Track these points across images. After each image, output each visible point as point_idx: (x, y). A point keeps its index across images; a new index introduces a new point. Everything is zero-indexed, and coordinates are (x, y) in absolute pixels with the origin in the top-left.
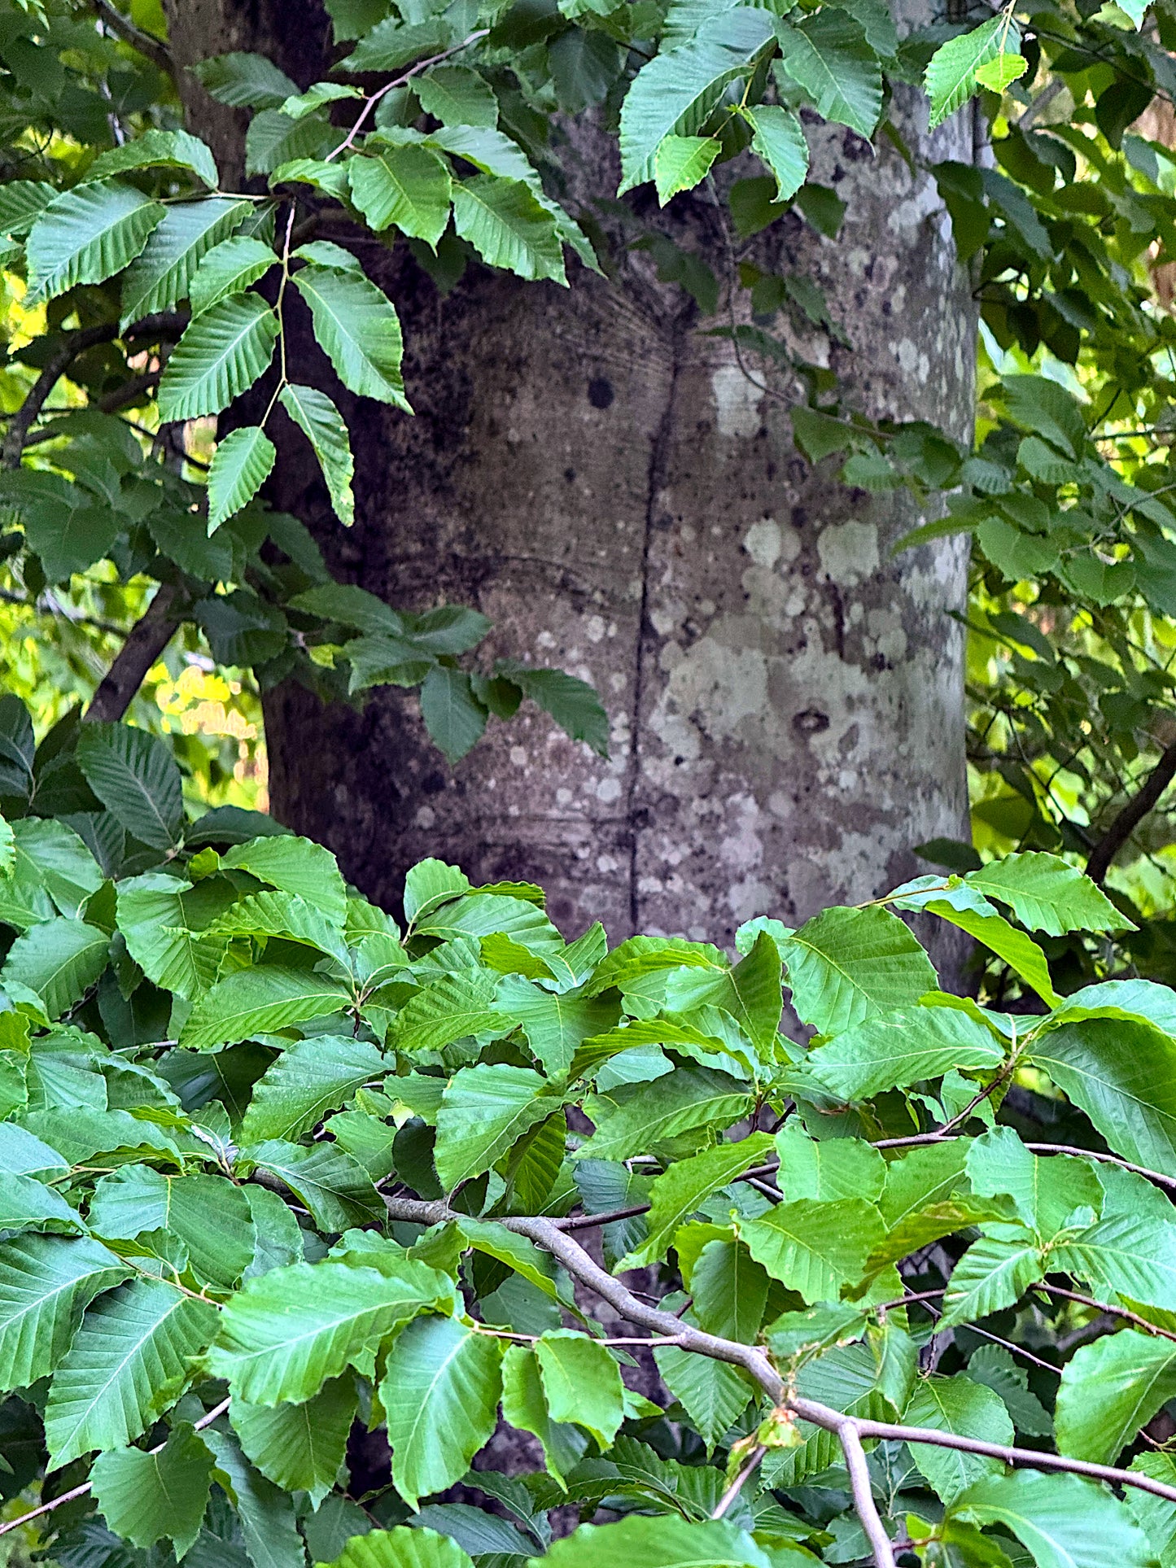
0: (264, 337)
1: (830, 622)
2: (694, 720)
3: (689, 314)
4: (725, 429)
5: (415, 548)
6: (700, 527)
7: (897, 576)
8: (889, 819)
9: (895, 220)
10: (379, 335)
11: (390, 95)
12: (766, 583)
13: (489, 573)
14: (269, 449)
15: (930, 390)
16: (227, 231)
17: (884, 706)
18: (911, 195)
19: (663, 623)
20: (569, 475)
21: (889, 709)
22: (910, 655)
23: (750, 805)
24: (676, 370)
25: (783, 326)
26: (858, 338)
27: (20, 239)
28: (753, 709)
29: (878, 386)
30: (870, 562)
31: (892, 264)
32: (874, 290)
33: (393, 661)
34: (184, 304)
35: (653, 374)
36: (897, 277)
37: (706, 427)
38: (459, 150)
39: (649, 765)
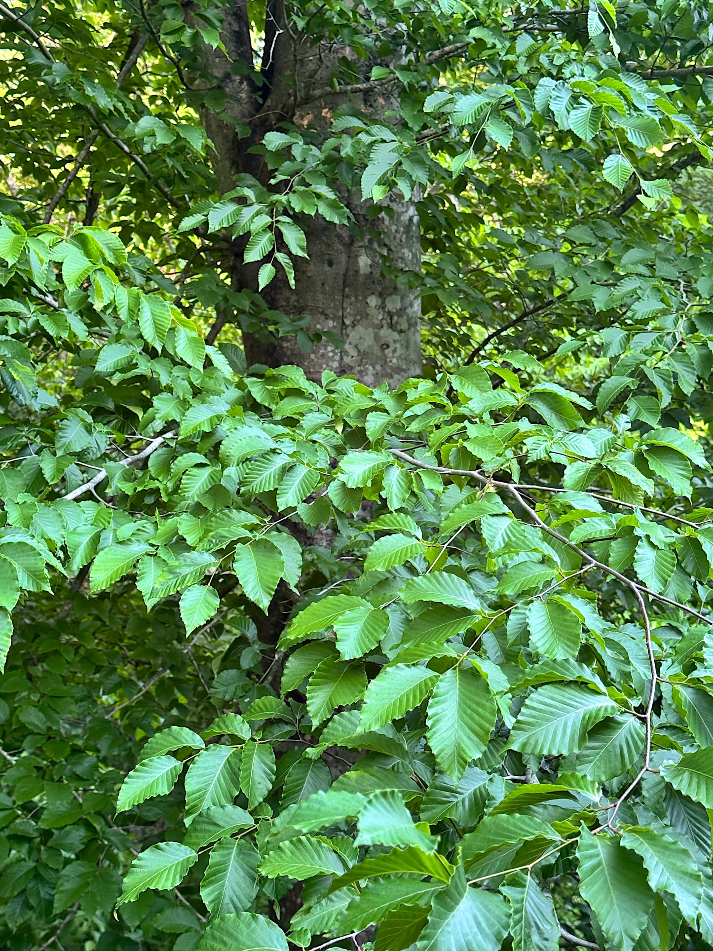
0: (271, 240)
1: (389, 321)
2: (356, 346)
3: (352, 243)
4: (362, 272)
5: (284, 304)
6: (356, 297)
7: (405, 309)
8: (404, 370)
9: (402, 218)
10: (300, 239)
11: (296, 178)
12: (372, 311)
13: (304, 310)
14: (274, 269)
15: (412, 261)
16: (258, 214)
17: (403, 342)
18: (406, 212)
19: (347, 322)
20: (323, 284)
21: (404, 343)
22: (409, 329)
23: (371, 368)
24: (349, 257)
25: (375, 245)
26: (393, 248)
27: (206, 216)
28: (371, 343)
29: (400, 260)
30: (399, 306)
31: (402, 229)
32: (398, 236)
33: (289, 329)
34: (249, 232)
35: (343, 258)
36: (403, 233)
37: (357, 272)
38: (318, 191)
39: (345, 358)
